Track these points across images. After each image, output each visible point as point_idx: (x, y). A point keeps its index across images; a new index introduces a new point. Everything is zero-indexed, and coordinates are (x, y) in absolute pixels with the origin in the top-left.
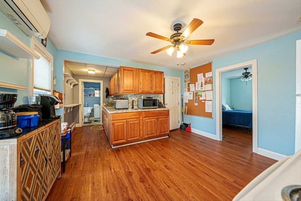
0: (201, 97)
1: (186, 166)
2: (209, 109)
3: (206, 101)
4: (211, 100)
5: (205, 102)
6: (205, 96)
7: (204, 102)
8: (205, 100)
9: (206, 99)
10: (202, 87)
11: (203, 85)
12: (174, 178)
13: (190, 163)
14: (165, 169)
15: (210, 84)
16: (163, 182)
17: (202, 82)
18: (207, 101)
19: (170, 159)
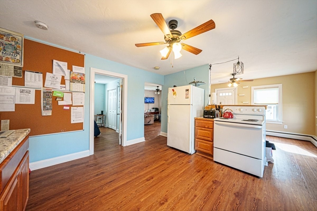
0: (63, 100)
1: (154, 183)
2: (79, 119)
3: (72, 108)
4: (83, 106)
5: (70, 108)
6: (72, 100)
7: (68, 108)
8: (70, 106)
9: (72, 105)
10: (65, 84)
11: (67, 82)
12: (180, 193)
13: (148, 180)
14: (166, 204)
15: (82, 83)
16: (192, 202)
17: (63, 77)
18: (76, 108)
19: (142, 200)
